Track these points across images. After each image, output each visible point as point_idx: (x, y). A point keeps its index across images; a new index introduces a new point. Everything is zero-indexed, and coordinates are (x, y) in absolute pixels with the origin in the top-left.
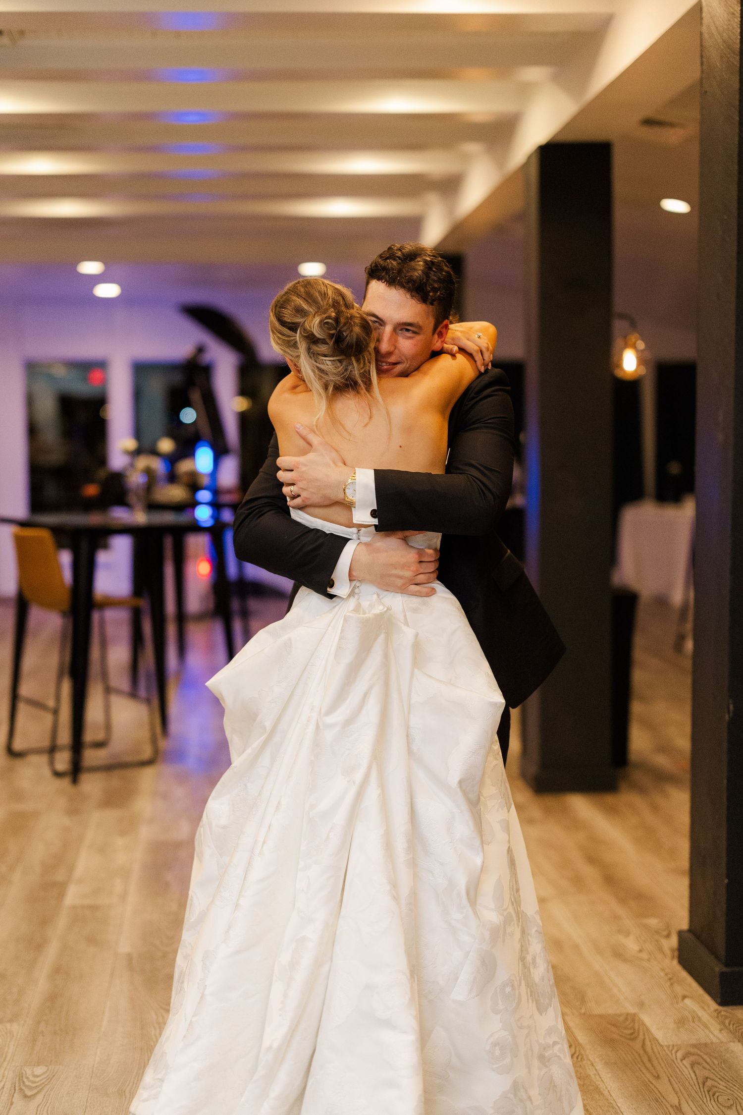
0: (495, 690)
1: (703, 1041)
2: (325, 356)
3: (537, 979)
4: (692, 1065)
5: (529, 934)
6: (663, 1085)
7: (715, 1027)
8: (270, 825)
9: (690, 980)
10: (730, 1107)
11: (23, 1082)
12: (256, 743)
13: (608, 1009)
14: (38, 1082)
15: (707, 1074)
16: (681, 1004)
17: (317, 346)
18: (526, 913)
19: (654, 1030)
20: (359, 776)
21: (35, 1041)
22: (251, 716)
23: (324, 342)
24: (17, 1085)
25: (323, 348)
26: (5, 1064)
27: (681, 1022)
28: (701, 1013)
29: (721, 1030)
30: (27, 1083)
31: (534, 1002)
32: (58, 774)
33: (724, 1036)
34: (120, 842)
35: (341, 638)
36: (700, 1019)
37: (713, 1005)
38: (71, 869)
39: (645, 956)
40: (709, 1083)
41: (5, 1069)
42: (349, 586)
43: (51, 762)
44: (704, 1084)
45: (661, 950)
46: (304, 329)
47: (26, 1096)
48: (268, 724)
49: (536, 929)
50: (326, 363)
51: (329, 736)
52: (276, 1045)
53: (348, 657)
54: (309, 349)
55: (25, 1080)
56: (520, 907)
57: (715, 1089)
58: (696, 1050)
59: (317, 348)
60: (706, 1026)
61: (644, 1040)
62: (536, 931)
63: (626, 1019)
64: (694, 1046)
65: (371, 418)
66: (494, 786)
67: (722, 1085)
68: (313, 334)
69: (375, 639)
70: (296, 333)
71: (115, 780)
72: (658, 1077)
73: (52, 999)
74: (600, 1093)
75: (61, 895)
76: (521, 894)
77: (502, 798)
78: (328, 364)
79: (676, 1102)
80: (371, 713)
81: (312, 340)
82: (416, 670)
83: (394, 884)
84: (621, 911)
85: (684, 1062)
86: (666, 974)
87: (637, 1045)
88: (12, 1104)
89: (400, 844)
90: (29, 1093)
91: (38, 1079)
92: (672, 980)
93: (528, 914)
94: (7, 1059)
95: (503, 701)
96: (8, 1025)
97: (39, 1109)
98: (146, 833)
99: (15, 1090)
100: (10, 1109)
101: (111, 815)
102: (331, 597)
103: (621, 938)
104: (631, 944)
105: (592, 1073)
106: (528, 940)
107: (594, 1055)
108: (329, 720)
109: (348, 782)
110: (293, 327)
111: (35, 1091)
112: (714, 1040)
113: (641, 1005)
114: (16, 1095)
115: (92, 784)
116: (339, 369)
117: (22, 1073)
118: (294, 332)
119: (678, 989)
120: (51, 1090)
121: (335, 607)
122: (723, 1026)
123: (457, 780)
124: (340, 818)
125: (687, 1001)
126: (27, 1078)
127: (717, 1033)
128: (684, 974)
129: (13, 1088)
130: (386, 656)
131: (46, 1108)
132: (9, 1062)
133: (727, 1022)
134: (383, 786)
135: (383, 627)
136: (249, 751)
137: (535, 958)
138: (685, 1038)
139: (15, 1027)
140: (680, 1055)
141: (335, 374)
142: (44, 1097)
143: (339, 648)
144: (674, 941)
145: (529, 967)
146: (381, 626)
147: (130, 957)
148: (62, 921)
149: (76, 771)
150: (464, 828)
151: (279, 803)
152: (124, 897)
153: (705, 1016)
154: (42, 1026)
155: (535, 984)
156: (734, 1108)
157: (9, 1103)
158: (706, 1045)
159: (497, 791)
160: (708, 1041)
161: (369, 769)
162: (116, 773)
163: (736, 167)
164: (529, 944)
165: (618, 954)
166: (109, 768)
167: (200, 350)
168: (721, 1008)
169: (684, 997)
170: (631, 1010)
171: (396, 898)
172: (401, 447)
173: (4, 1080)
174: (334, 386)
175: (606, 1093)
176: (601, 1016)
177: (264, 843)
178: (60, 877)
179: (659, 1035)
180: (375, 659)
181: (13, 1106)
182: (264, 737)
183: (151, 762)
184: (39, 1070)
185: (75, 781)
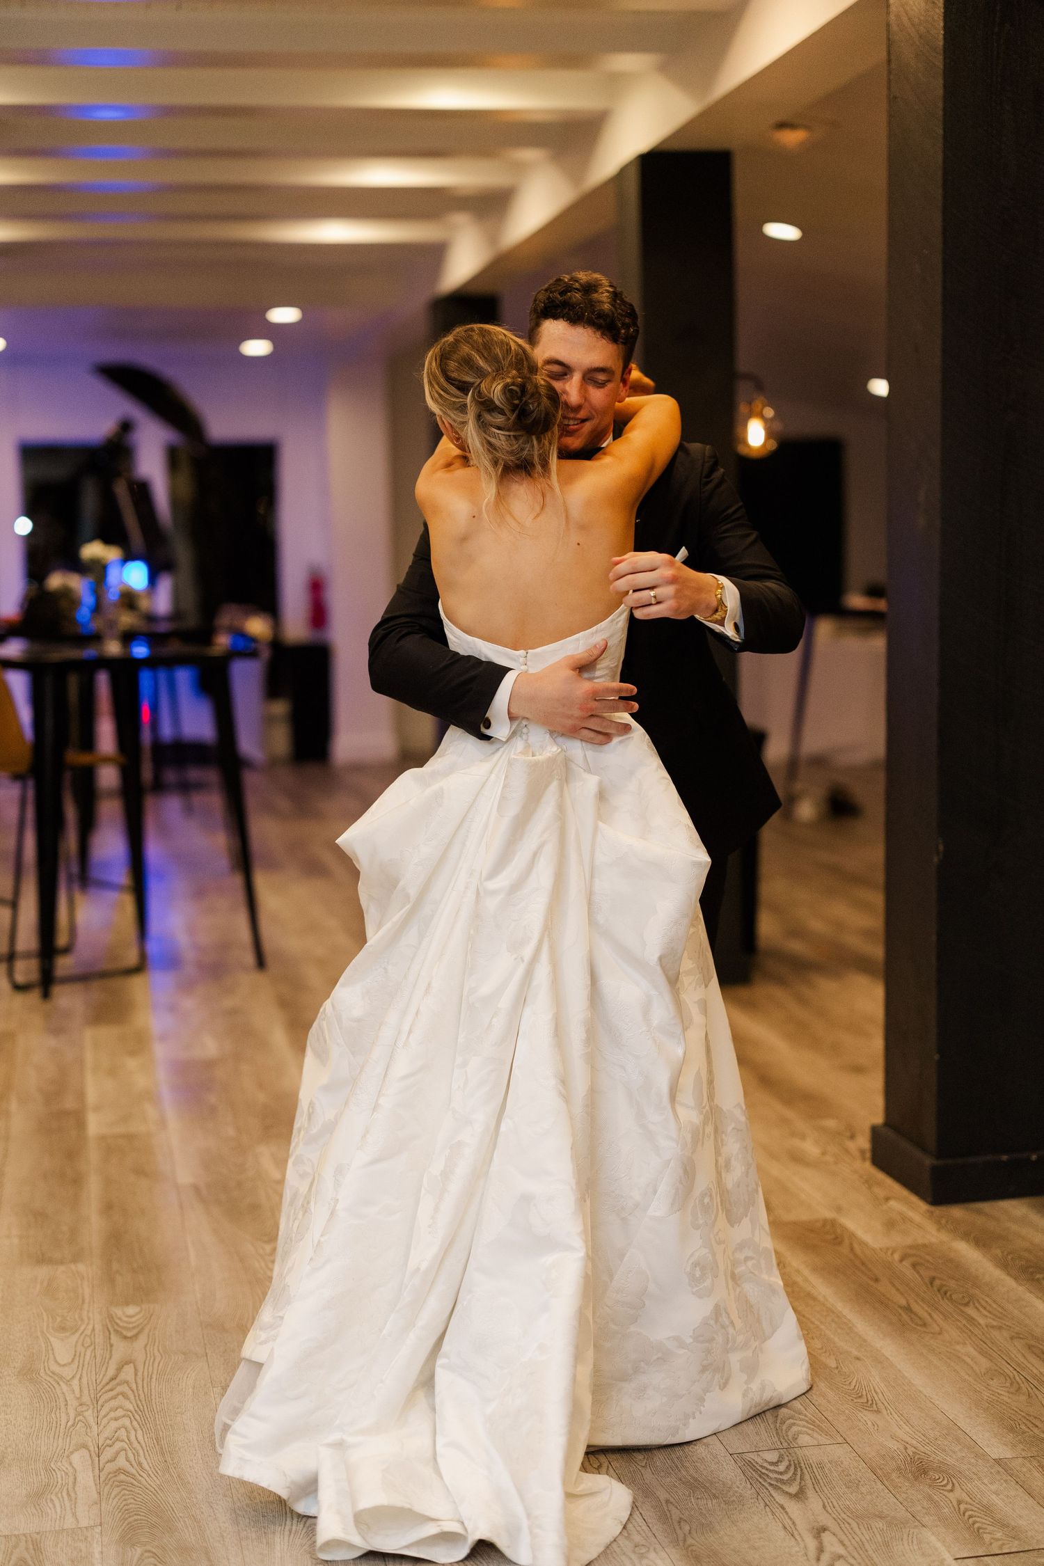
0: (698, 847)
1: (920, 1241)
2: (499, 428)
3: (730, 1186)
4: (914, 1266)
5: (723, 1132)
6: (884, 1287)
7: (931, 1228)
8: (418, 1011)
9: (889, 1181)
10: (967, 1304)
11: (117, 1324)
12: (396, 916)
13: (803, 1216)
14: (135, 1322)
15: (933, 1274)
16: (885, 1207)
17: (491, 416)
18: (721, 1108)
19: (860, 1233)
20: (528, 952)
21: (112, 1281)
22: (391, 883)
23: (502, 412)
24: (110, 1327)
25: (499, 419)
26: (86, 1306)
27: (890, 1225)
28: (911, 1214)
29: (939, 1230)
30: (121, 1324)
31: (724, 1213)
32: (19, 988)
33: (944, 1236)
34: (132, 1063)
35: (505, 786)
36: (911, 1221)
37: (923, 1206)
38: (81, 1096)
39: (829, 1158)
40: (937, 1282)
41: (88, 1312)
42: (509, 726)
43: (10, 973)
44: (931, 1283)
45: (847, 1151)
46: (479, 392)
47: (125, 1338)
48: (413, 892)
49: (733, 1125)
50: (499, 437)
51: (491, 904)
52: (424, 1266)
53: (513, 810)
54: (479, 417)
55: (118, 1321)
56: (713, 1100)
57: (945, 1289)
58: (913, 1252)
59: (490, 417)
60: (919, 1226)
61: (851, 1244)
62: (733, 1129)
63: (824, 1225)
64: (911, 1247)
65: (543, 508)
66: (691, 959)
67: (952, 1284)
68: (492, 401)
69: (547, 786)
70: (467, 395)
71: (96, 991)
72: (877, 1280)
73: (116, 1240)
74: (814, 1299)
75: (81, 1125)
76: (715, 1086)
77: (700, 973)
78: (501, 439)
79: (903, 1302)
80: (543, 876)
81: (487, 406)
82: (600, 824)
83: (564, 1081)
84: (789, 1113)
85: (904, 1263)
86: (861, 1177)
87: (845, 1249)
88: (111, 1346)
89: (576, 1034)
90: (129, 1334)
91: (134, 1319)
92: (869, 1183)
93: (725, 1110)
94: (87, 1301)
95: (709, 860)
96: (73, 1266)
97: (148, 1349)
98: (160, 1051)
99: (109, 1331)
100: (111, 1351)
101: (106, 1033)
102: (488, 738)
103: (796, 1142)
104: (810, 1148)
105: (799, 1279)
106: (722, 1140)
107: (797, 1261)
108: (492, 885)
109: (516, 959)
110: (463, 388)
111: (135, 1332)
112: (933, 1240)
113: (839, 1209)
114: (112, 1336)
115: (68, 998)
116: (514, 448)
117: (112, 1315)
118: (464, 393)
119: (877, 1191)
120: (155, 1328)
121: (498, 750)
122: (940, 1227)
123: (657, 955)
124: (505, 1002)
125: (893, 1203)
126: (120, 1319)
127: (934, 1232)
128: (880, 1176)
129: (107, 1331)
130: (561, 808)
131: (156, 1347)
132: (89, 1303)
133: (943, 1221)
134: (555, 964)
135: (555, 772)
136: (388, 926)
137: (730, 1160)
138: (898, 1240)
139: (81, 1267)
140: (897, 1257)
141: (507, 452)
142: (149, 1337)
143: (503, 797)
144: (864, 1142)
145: (721, 1172)
146: (553, 771)
147: (196, 1189)
148: (93, 1155)
149: (46, 982)
150: (662, 1011)
151: (429, 984)
152: (163, 1123)
153: (917, 1217)
154: (115, 1266)
155: (728, 1192)
156: (971, 1303)
157: (108, 1345)
158: (925, 1246)
159: (694, 965)
160: (926, 1242)
161: (540, 942)
162: (96, 985)
164: (722, 1145)
165: (797, 1158)
166: (84, 978)
167: (126, 427)
168: (932, 1208)
169: (887, 1199)
170: (829, 1214)
171: (566, 1098)
172: (579, 544)
173: (92, 1322)
174: (504, 465)
175: (821, 1299)
176: (795, 1223)
177: (410, 1032)
178: (70, 1103)
179: (868, 1238)
180: (547, 809)
181: (114, 1348)
182: (408, 907)
183: (139, 969)
184: (131, 1310)
185: (46, 995)
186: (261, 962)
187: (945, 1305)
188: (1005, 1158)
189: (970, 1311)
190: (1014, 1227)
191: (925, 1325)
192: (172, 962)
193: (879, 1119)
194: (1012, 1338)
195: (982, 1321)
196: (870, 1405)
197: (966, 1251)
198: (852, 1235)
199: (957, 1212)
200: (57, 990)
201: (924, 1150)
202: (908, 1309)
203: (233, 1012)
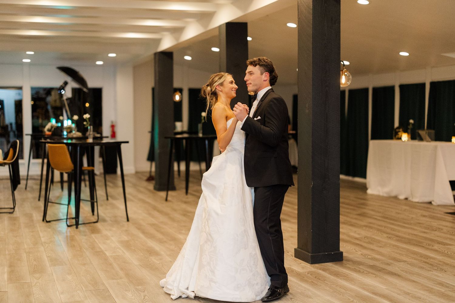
4: (311, 275)
6: (306, 279)
7: (313, 268)
9: (300, 260)
15: (315, 276)
16: (300, 265)
19: (297, 269)
21: (132, 282)
26: (129, 287)
27: (303, 268)
33: (315, 270)
34: (108, 242)
37: (309, 265)
38: (100, 248)
44: (316, 278)
45: (288, 255)
55: (138, 289)
58: (310, 272)
67: (320, 278)
72: (303, 277)
74: (292, 281)
85: (308, 274)
86: (293, 259)
87: (295, 272)
91: (142, 289)
92: (295, 260)
96: (121, 280)
97: (149, 294)
98: (113, 239)
99: (138, 291)
100: (140, 294)
101: (97, 236)
111: (143, 291)
115: (82, 228)
117: (136, 288)
119: (298, 262)
120: (148, 290)
128: (297, 259)
138: (306, 271)
139: (123, 280)
140: (306, 273)
142: (147, 292)
144: (291, 253)
148: (111, 259)
152: (124, 253)
153: (308, 267)
154: (131, 280)
160: (312, 271)
163: (312, 39)
166: (84, 224)
167: (66, 83)
168: (311, 265)
169: (301, 263)
173: (132, 289)
179: (299, 270)
183: (97, 222)
184: (140, 287)
185: (77, 228)
186: (128, 220)
187: (320, 281)
188: (326, 253)
189: (325, 282)
190: (330, 268)
191: (317, 284)
192: (104, 221)
193: (296, 247)
194: (336, 286)
195: (329, 284)
196: (310, 297)
197: (321, 272)
198: (295, 270)
199: (317, 265)
200: (79, 226)
201: (308, 252)
202: (312, 282)
203: (126, 231)
